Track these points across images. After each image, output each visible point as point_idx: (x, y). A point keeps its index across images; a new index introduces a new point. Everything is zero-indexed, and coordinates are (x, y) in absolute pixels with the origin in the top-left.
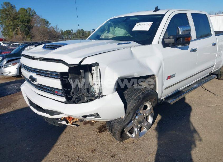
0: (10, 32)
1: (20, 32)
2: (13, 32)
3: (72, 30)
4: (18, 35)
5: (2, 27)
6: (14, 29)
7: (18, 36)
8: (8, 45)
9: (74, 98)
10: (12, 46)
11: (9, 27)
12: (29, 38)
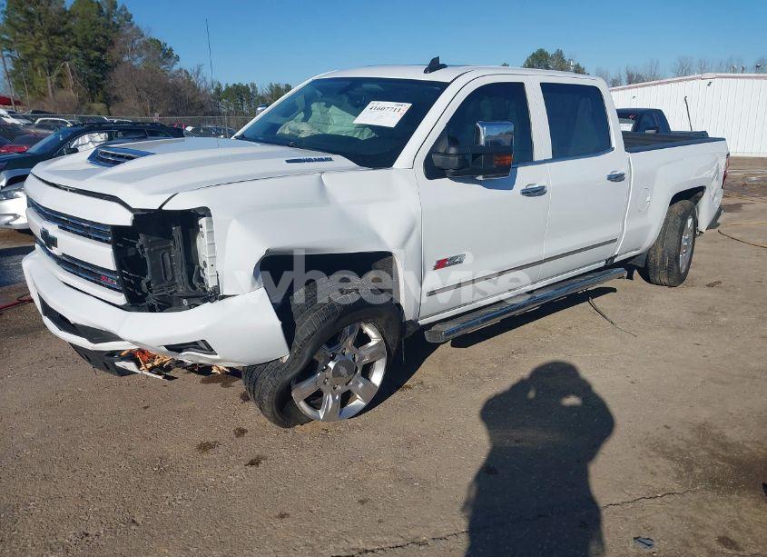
0: (37, 75)
1: (70, 81)
2: (49, 78)
3: (253, 86)
4: (62, 87)
5: (8, 56)
6: (51, 69)
7: (62, 94)
8: (26, 122)
9: (151, 299)
10: (41, 126)
11: (36, 61)
12: (101, 102)
